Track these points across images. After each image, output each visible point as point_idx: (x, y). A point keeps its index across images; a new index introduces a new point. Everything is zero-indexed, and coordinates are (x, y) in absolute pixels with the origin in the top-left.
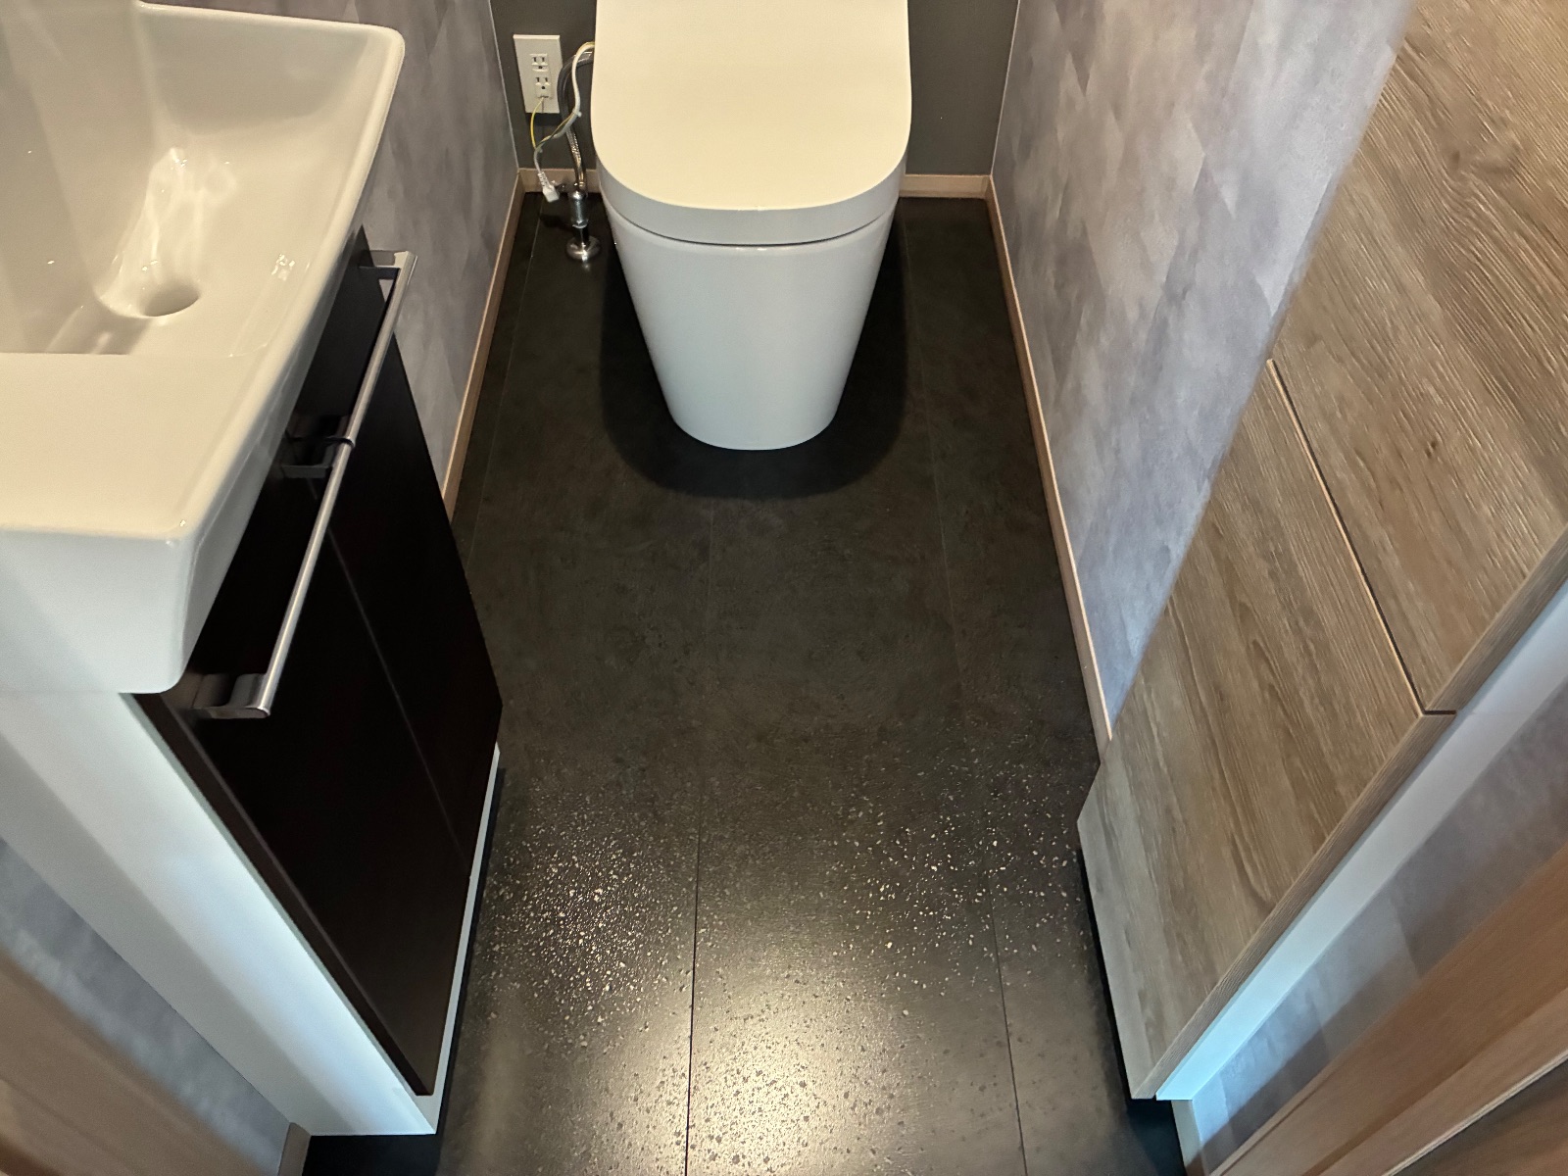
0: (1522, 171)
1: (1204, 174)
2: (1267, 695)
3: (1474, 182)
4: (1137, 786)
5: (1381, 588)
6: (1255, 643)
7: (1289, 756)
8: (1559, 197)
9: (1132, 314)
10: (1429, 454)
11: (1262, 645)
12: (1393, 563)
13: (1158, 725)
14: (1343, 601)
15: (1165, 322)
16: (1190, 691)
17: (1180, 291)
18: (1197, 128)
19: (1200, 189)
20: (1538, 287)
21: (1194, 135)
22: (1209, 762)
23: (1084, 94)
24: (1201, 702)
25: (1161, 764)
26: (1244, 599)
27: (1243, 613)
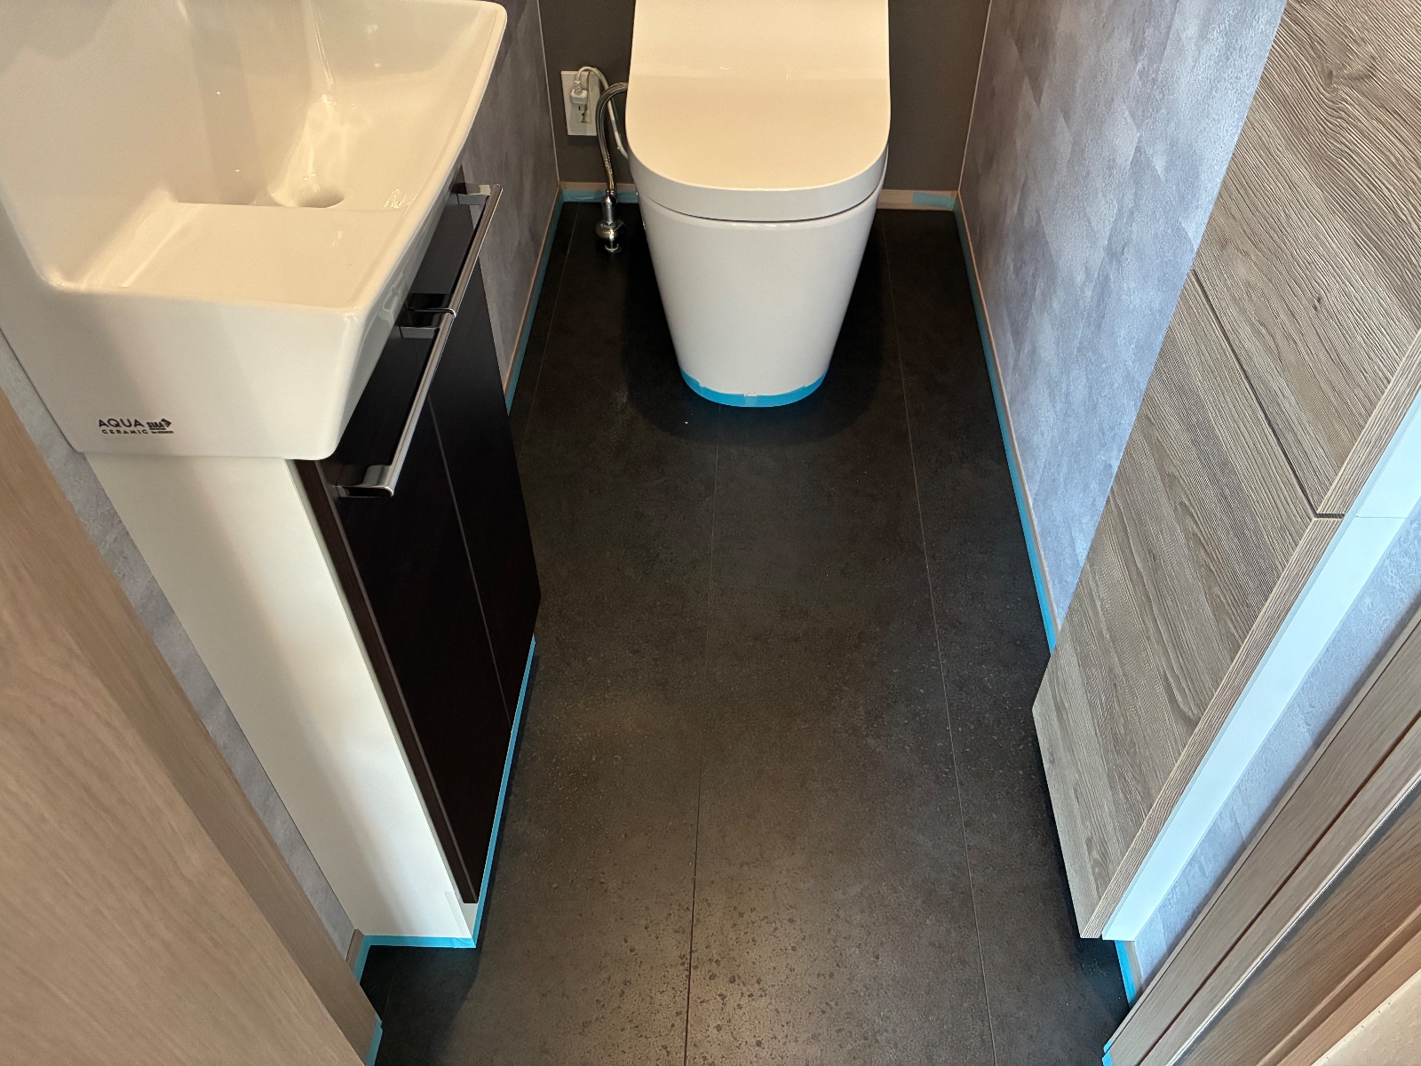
0: (1378, 74)
1: (1138, 150)
2: (1191, 544)
3: (1344, 91)
4: (1084, 661)
5: (1280, 424)
6: (1182, 504)
7: (1210, 588)
8: (1405, 87)
9: (1080, 278)
10: (1315, 308)
11: (1187, 503)
12: (1290, 403)
13: (1102, 600)
14: (1252, 446)
15: (1107, 277)
16: (1129, 562)
17: (1119, 249)
18: (1133, 116)
19: (1135, 162)
20: (1392, 158)
21: (1129, 120)
22: (1145, 616)
23: (1039, 108)
24: (1137, 569)
25: (1104, 632)
26: (1172, 469)
27: (1170, 481)
